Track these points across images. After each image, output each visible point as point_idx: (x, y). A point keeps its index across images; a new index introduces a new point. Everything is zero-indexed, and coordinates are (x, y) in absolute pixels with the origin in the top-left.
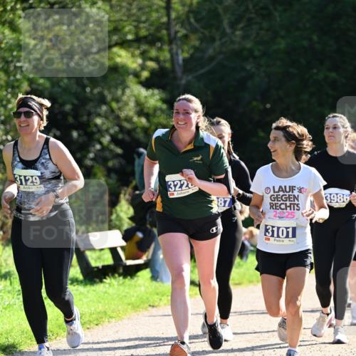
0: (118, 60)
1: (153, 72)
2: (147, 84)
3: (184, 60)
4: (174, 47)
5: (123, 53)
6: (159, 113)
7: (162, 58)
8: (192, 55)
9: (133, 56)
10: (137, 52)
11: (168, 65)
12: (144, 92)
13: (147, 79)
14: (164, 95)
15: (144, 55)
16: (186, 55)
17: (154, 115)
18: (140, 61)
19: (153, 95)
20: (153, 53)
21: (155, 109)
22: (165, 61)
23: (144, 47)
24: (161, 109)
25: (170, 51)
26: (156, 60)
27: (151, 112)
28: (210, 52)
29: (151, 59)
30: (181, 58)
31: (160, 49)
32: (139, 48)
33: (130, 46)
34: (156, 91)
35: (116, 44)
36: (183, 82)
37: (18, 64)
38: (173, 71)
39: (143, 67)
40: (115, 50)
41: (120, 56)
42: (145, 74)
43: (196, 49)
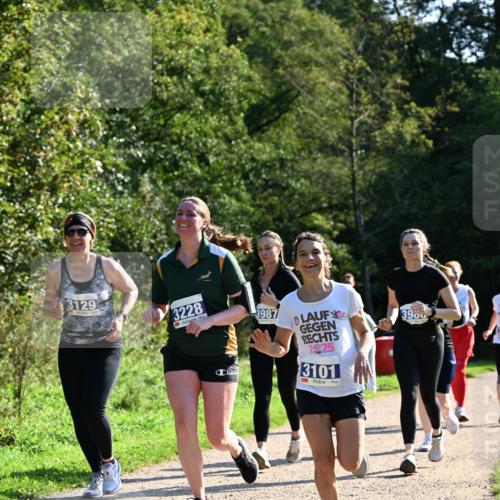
0: (316, 222)
1: (342, 232)
2: (337, 240)
3: (366, 222)
4: (358, 212)
5: (319, 217)
6: (346, 261)
7: (349, 220)
8: (371, 219)
9: (327, 219)
10: (330, 216)
11: (353, 226)
12: (335, 246)
13: (337, 236)
14: (350, 248)
15: (335, 218)
16: (366, 218)
17: (343, 263)
18: (332, 223)
19: (342, 248)
20: (342, 217)
21: (344, 258)
22: (351, 223)
23: (334, 213)
24: (348, 259)
25: (355, 215)
26: (344, 222)
27: (341, 260)
28: (386, 215)
29: (341, 222)
30: (362, 221)
31: (348, 214)
32: (331, 213)
33: (324, 212)
34: (344, 246)
35: (314, 211)
36: (365, 238)
37: (242, 225)
38: (357, 230)
39: (334, 228)
40: (314, 214)
41: (317, 219)
42: (336, 233)
43: (374, 214)
